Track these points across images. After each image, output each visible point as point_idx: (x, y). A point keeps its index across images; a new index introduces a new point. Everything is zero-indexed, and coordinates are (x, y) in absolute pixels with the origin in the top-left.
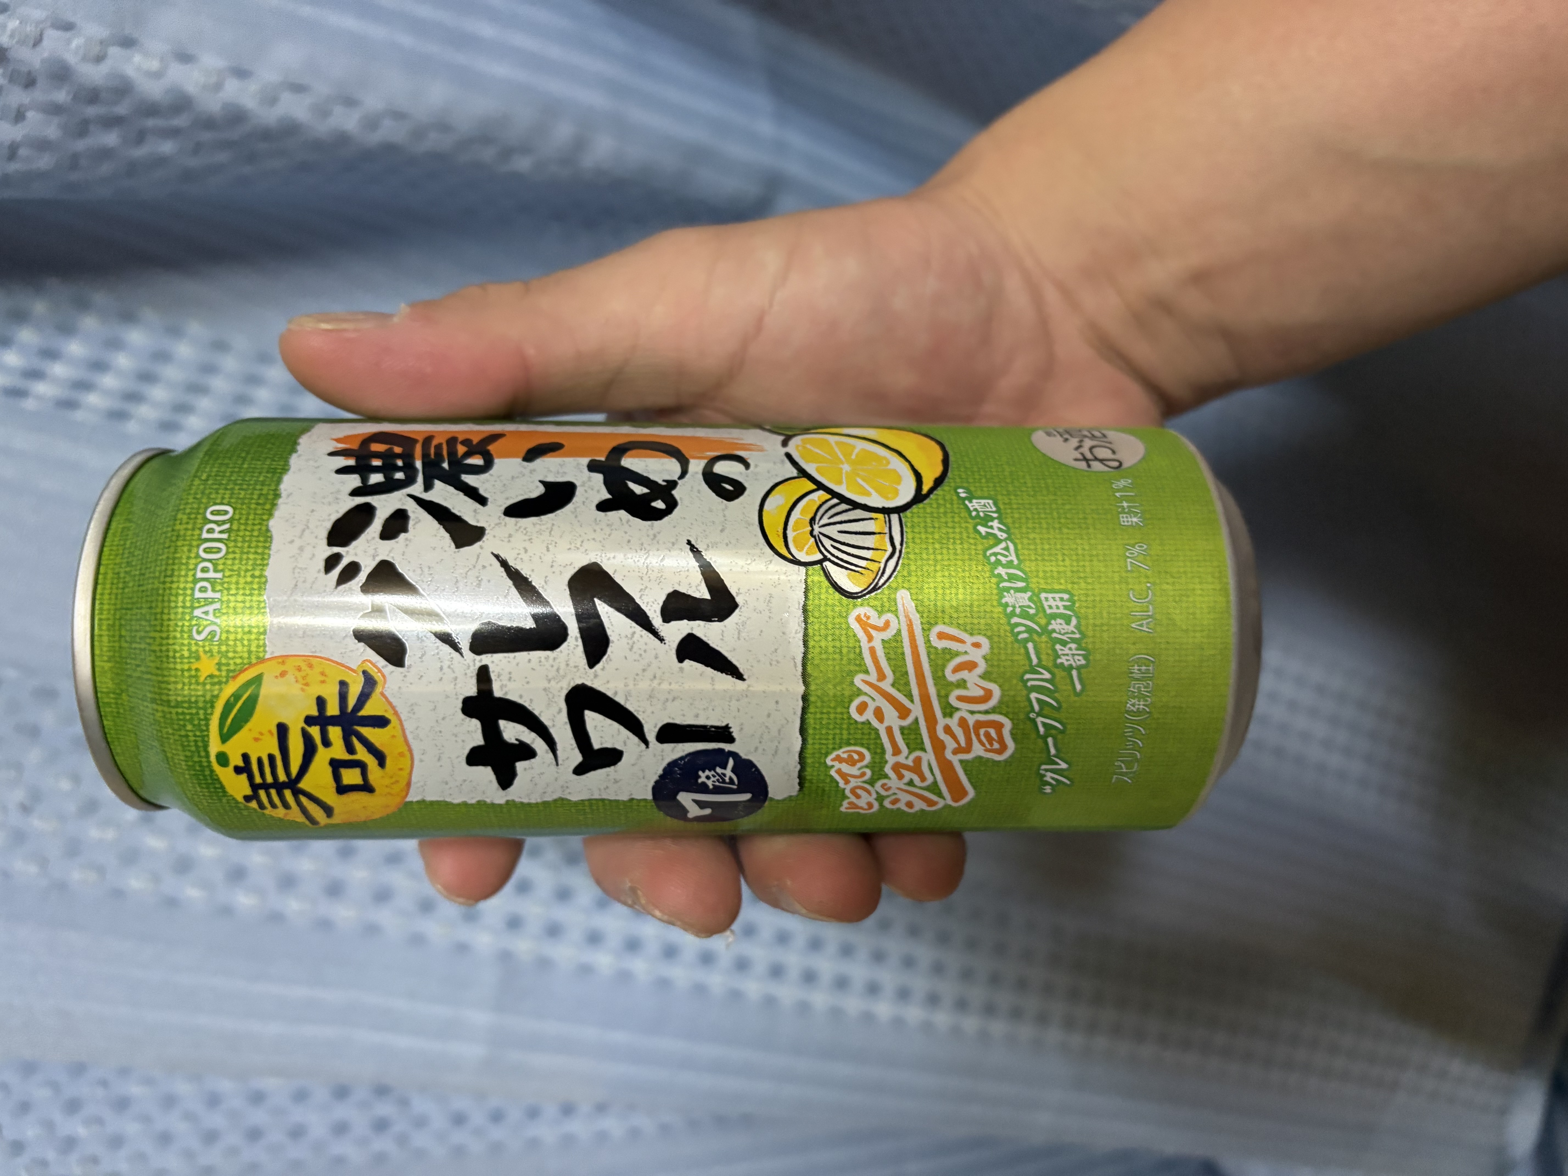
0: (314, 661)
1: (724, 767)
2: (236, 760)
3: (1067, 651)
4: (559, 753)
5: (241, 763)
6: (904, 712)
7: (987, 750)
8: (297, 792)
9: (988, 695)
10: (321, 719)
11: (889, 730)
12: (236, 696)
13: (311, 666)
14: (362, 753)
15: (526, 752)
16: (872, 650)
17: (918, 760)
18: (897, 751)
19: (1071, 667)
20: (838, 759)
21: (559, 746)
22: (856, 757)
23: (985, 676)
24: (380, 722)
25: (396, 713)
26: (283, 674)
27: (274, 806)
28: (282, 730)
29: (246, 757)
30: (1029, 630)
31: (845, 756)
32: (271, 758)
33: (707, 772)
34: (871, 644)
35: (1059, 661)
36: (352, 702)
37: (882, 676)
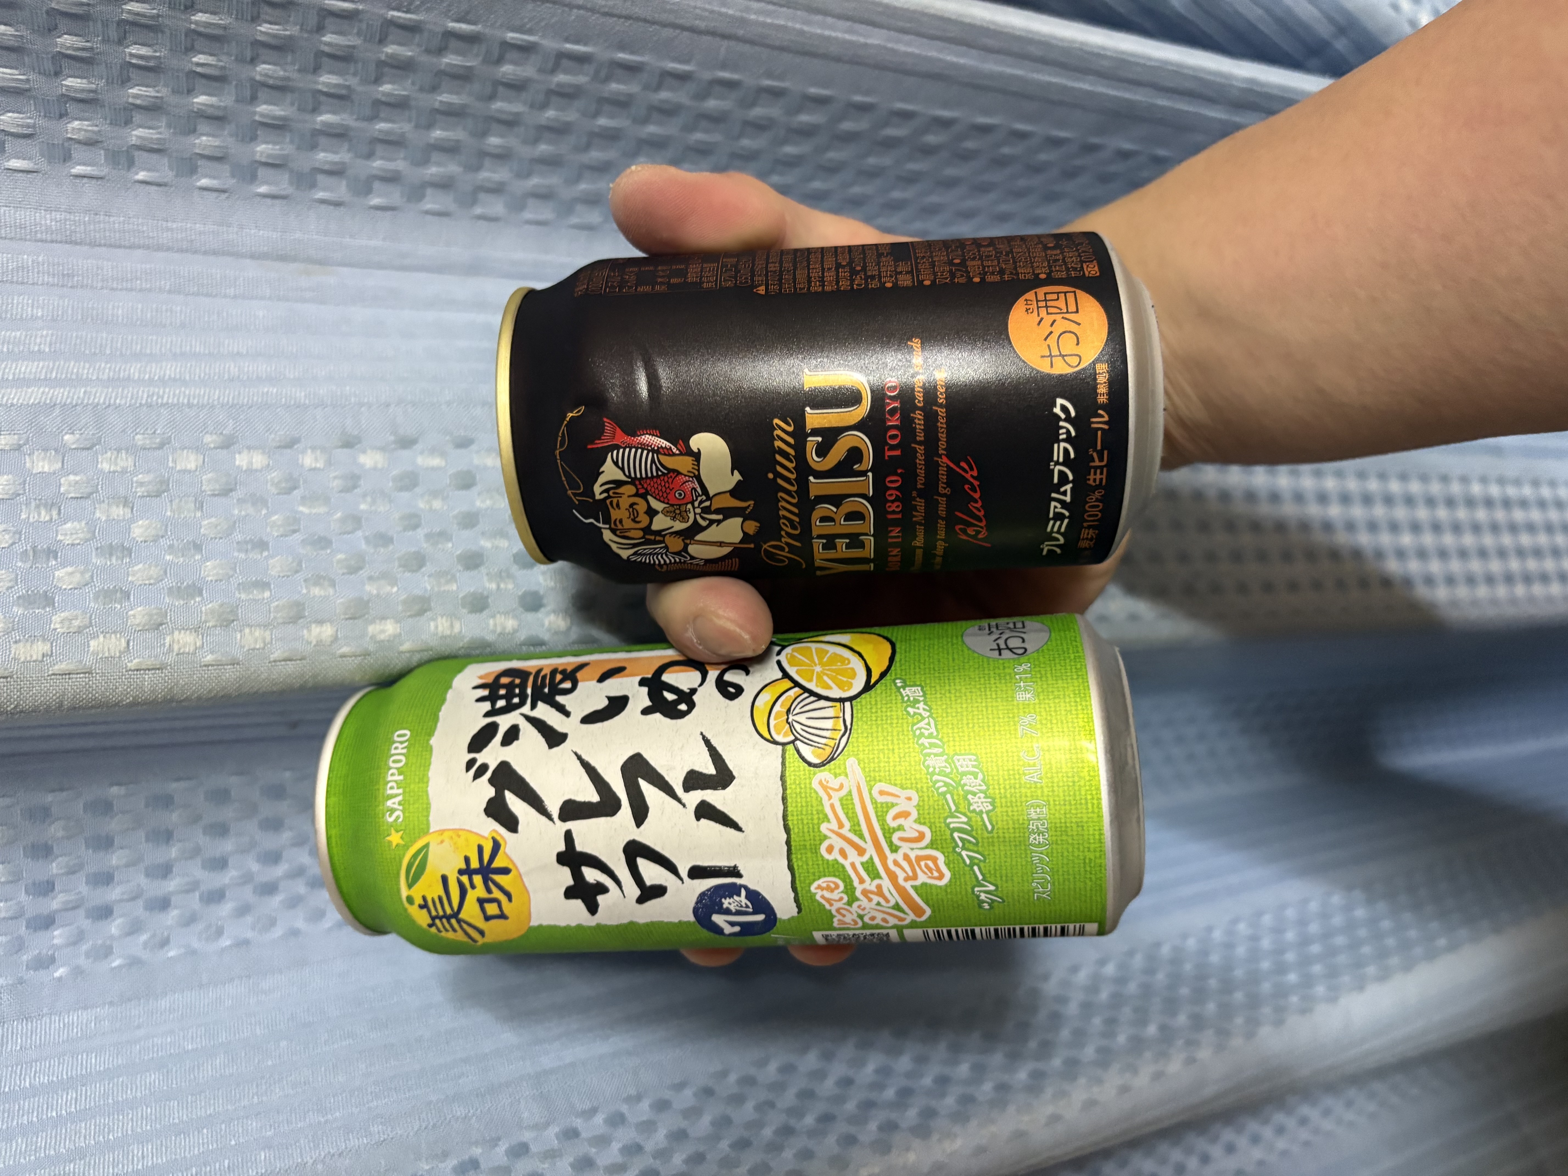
0: (461, 833)
1: (739, 895)
2: (419, 901)
3: (976, 799)
4: (624, 888)
5: (422, 902)
6: (861, 851)
7: (929, 877)
8: (459, 921)
9: (921, 837)
10: (468, 871)
11: (853, 865)
12: (415, 856)
13: (459, 836)
14: (497, 894)
15: (603, 889)
16: (832, 806)
17: (879, 887)
18: (862, 881)
19: (981, 811)
20: (819, 887)
21: (623, 884)
22: (833, 886)
23: (918, 821)
24: (505, 871)
25: (514, 864)
26: (442, 842)
27: (447, 930)
28: (445, 879)
29: (424, 898)
30: (946, 784)
31: (824, 885)
32: (440, 898)
33: (728, 900)
34: (831, 801)
35: (972, 808)
36: (486, 858)
37: (841, 826)
